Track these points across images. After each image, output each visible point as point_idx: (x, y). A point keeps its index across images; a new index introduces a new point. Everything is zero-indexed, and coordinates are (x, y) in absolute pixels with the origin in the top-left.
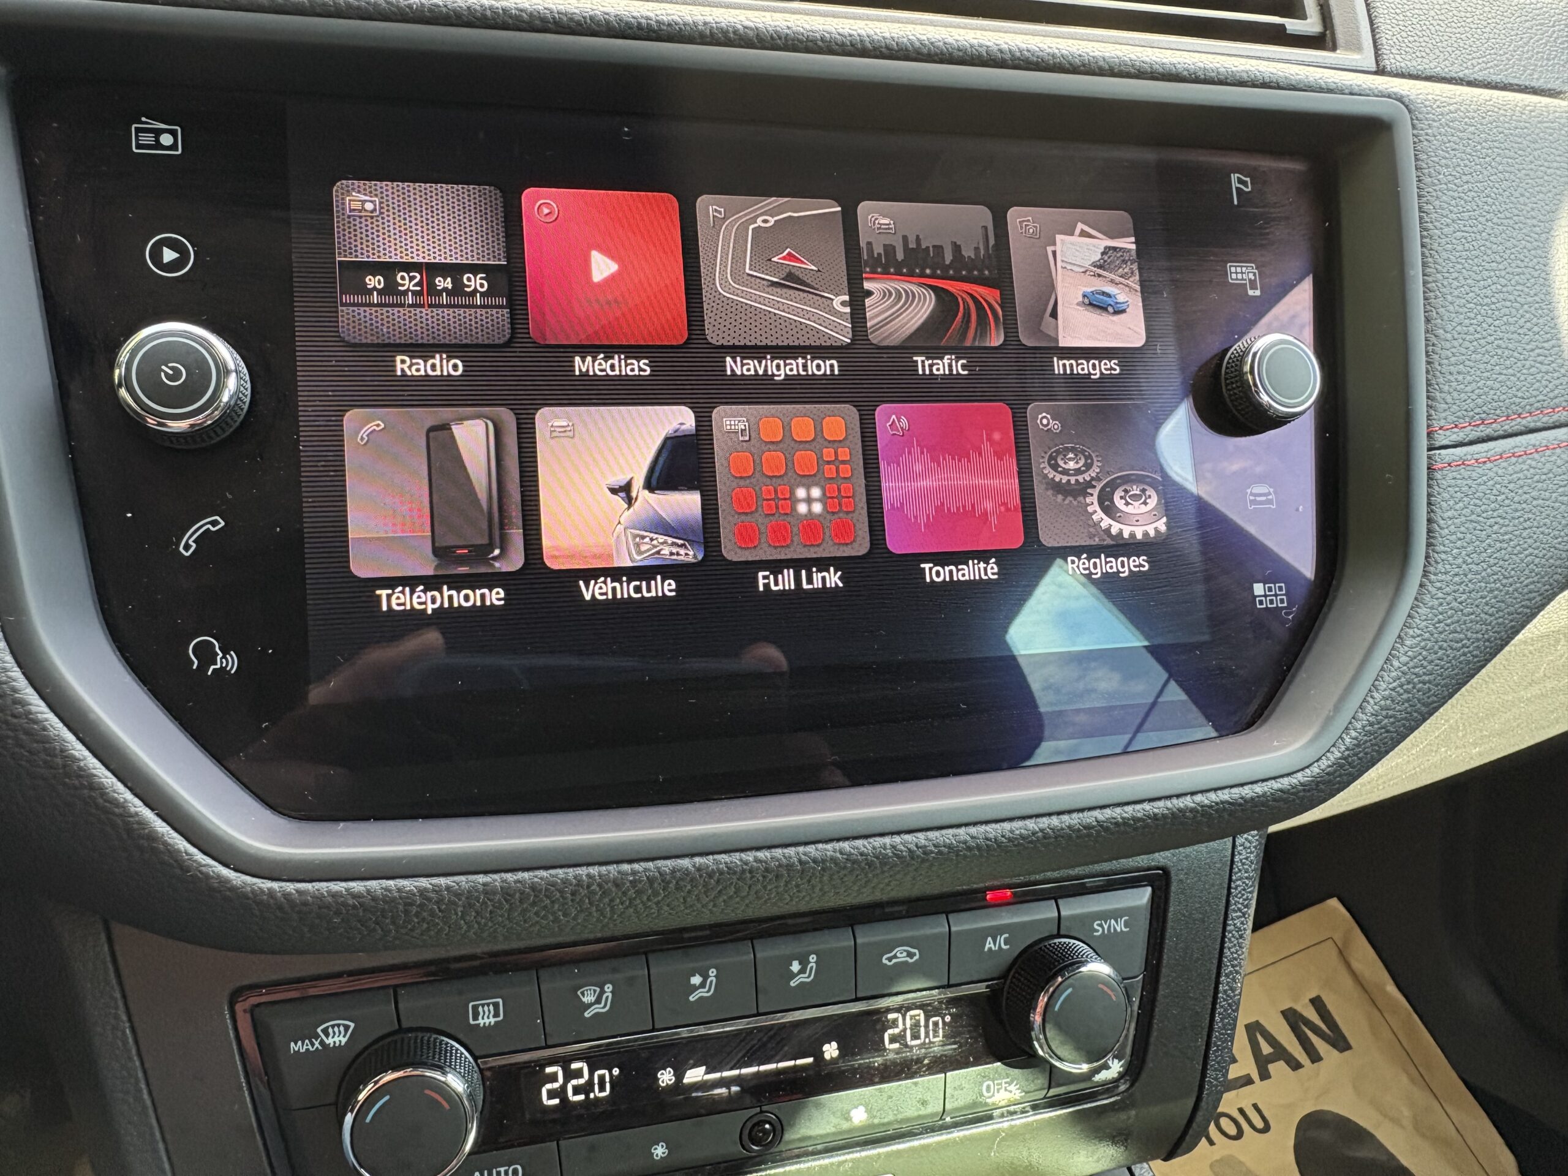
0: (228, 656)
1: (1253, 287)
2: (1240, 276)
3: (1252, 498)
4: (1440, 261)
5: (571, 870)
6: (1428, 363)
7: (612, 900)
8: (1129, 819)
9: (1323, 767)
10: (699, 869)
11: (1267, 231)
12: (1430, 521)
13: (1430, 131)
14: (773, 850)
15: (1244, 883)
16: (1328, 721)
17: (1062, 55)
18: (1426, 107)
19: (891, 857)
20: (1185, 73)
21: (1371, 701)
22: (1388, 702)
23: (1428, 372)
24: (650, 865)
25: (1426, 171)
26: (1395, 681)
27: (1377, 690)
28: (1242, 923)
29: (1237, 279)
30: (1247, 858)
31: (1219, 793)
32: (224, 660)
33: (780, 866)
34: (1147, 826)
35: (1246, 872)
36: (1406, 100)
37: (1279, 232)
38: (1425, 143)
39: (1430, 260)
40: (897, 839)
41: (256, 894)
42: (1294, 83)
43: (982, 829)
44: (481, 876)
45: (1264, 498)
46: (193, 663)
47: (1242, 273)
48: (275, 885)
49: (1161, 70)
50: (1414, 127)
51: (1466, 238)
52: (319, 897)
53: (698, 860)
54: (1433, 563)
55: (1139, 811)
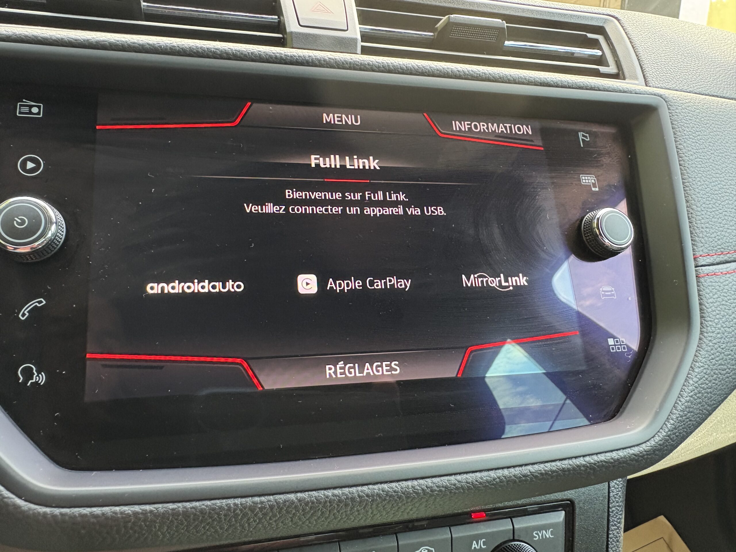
0: (40, 375)
1: (594, 185)
2: (587, 181)
3: (603, 293)
4: (690, 172)
5: (225, 501)
6: (690, 222)
7: (248, 520)
8: (548, 471)
9: (656, 441)
10: (299, 501)
11: (599, 159)
12: (700, 304)
13: (677, 111)
14: (343, 489)
15: (617, 509)
16: (657, 414)
17: (489, 74)
18: (674, 100)
19: (412, 493)
20: (552, 82)
21: (679, 402)
22: (689, 404)
23: (690, 227)
24: (271, 498)
25: (678, 129)
26: (692, 392)
27: (682, 396)
28: (618, 533)
29: (586, 183)
30: (617, 495)
31: (599, 456)
32: (37, 377)
33: (347, 498)
34: (559, 475)
35: (617, 503)
36: (663, 96)
37: (606, 160)
38: (676, 116)
39: (685, 172)
40: (415, 483)
41: (36, 515)
42: (607, 88)
43: (465, 476)
44: (171, 504)
45: (610, 293)
46: (20, 379)
47: (588, 180)
48: (48, 510)
49: (539, 81)
50: (669, 109)
51: (702, 162)
52: (73, 517)
53: (299, 495)
54: (705, 327)
55: (554, 466)
